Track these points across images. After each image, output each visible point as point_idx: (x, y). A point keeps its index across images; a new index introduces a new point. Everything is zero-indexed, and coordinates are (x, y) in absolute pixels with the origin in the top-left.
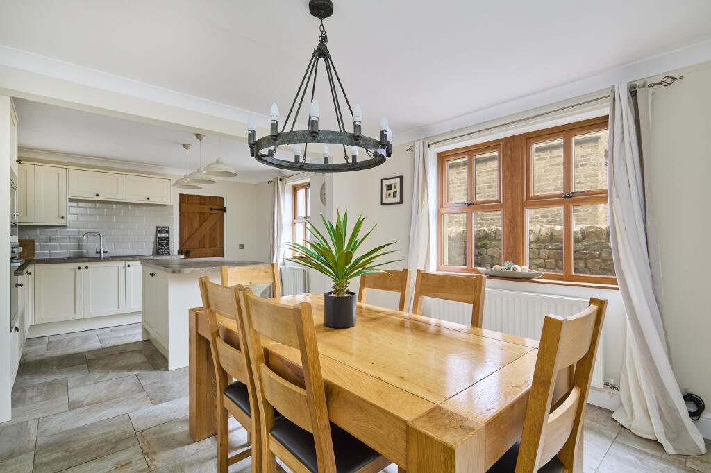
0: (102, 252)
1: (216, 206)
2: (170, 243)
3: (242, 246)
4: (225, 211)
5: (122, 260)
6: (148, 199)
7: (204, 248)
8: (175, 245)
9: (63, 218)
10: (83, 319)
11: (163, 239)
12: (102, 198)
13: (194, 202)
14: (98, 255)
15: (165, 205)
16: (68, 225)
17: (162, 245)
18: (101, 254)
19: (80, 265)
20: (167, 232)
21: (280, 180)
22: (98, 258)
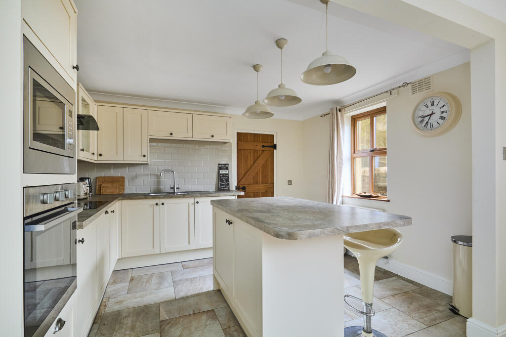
0: (176, 188)
1: (267, 143)
2: (230, 180)
3: (290, 182)
4: (276, 149)
5: (192, 197)
6: (213, 136)
7: (257, 183)
8: (233, 182)
9: (144, 156)
10: (161, 254)
11: (224, 175)
12: (176, 136)
13: (249, 140)
14: (172, 191)
15: (225, 143)
16: (148, 162)
17: (222, 182)
18: (174, 189)
19: (157, 201)
20: (227, 169)
21: (340, 111)
22: (172, 195)
